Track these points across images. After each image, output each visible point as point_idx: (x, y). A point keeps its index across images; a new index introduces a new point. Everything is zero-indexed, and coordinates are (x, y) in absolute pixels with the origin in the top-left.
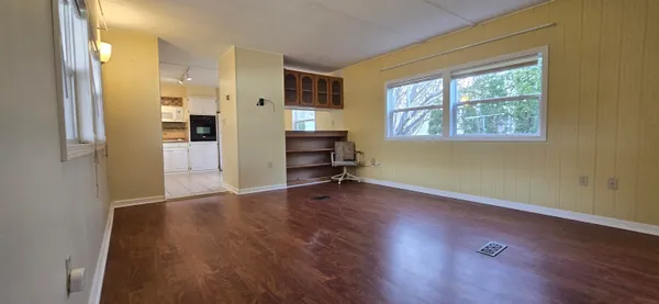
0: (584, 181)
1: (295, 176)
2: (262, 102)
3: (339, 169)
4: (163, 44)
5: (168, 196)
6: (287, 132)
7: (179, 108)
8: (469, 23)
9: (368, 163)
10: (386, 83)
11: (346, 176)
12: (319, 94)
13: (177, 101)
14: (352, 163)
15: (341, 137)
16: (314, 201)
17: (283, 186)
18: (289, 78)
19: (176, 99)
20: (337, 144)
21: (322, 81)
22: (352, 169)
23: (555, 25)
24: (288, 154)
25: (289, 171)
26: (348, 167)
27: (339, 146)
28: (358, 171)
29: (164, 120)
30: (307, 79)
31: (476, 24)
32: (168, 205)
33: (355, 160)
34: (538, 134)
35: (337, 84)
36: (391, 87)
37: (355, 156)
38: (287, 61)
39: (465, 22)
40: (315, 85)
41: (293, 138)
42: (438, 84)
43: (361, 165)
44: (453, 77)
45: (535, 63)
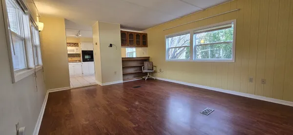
0: (251, 80)
1: (127, 77)
2: (111, 45)
3: (146, 74)
4: (67, 21)
5: (72, 87)
6: (122, 58)
7: (77, 48)
8: (201, 9)
9: (158, 71)
10: (166, 36)
11: (149, 76)
12: (137, 41)
13: (76, 45)
14: (151, 71)
15: (147, 59)
16: (133, 89)
17: (122, 81)
18: (123, 34)
19: (76, 43)
20: (145, 62)
21: (138, 35)
22: (152, 73)
23: (239, 10)
24: (123, 68)
25: (124, 75)
26: (149, 73)
27: (146, 64)
28: (154, 74)
29: (68, 53)
30: (131, 34)
31: (204, 10)
32: (72, 91)
33: (153, 69)
34: (231, 59)
35: (145, 36)
36: (168, 37)
37: (153, 68)
38: (122, 27)
39: (200, 9)
40: (135, 37)
41: (125, 61)
42: (188, 36)
43: (155, 72)
44: (194, 33)
45: (231, 27)
